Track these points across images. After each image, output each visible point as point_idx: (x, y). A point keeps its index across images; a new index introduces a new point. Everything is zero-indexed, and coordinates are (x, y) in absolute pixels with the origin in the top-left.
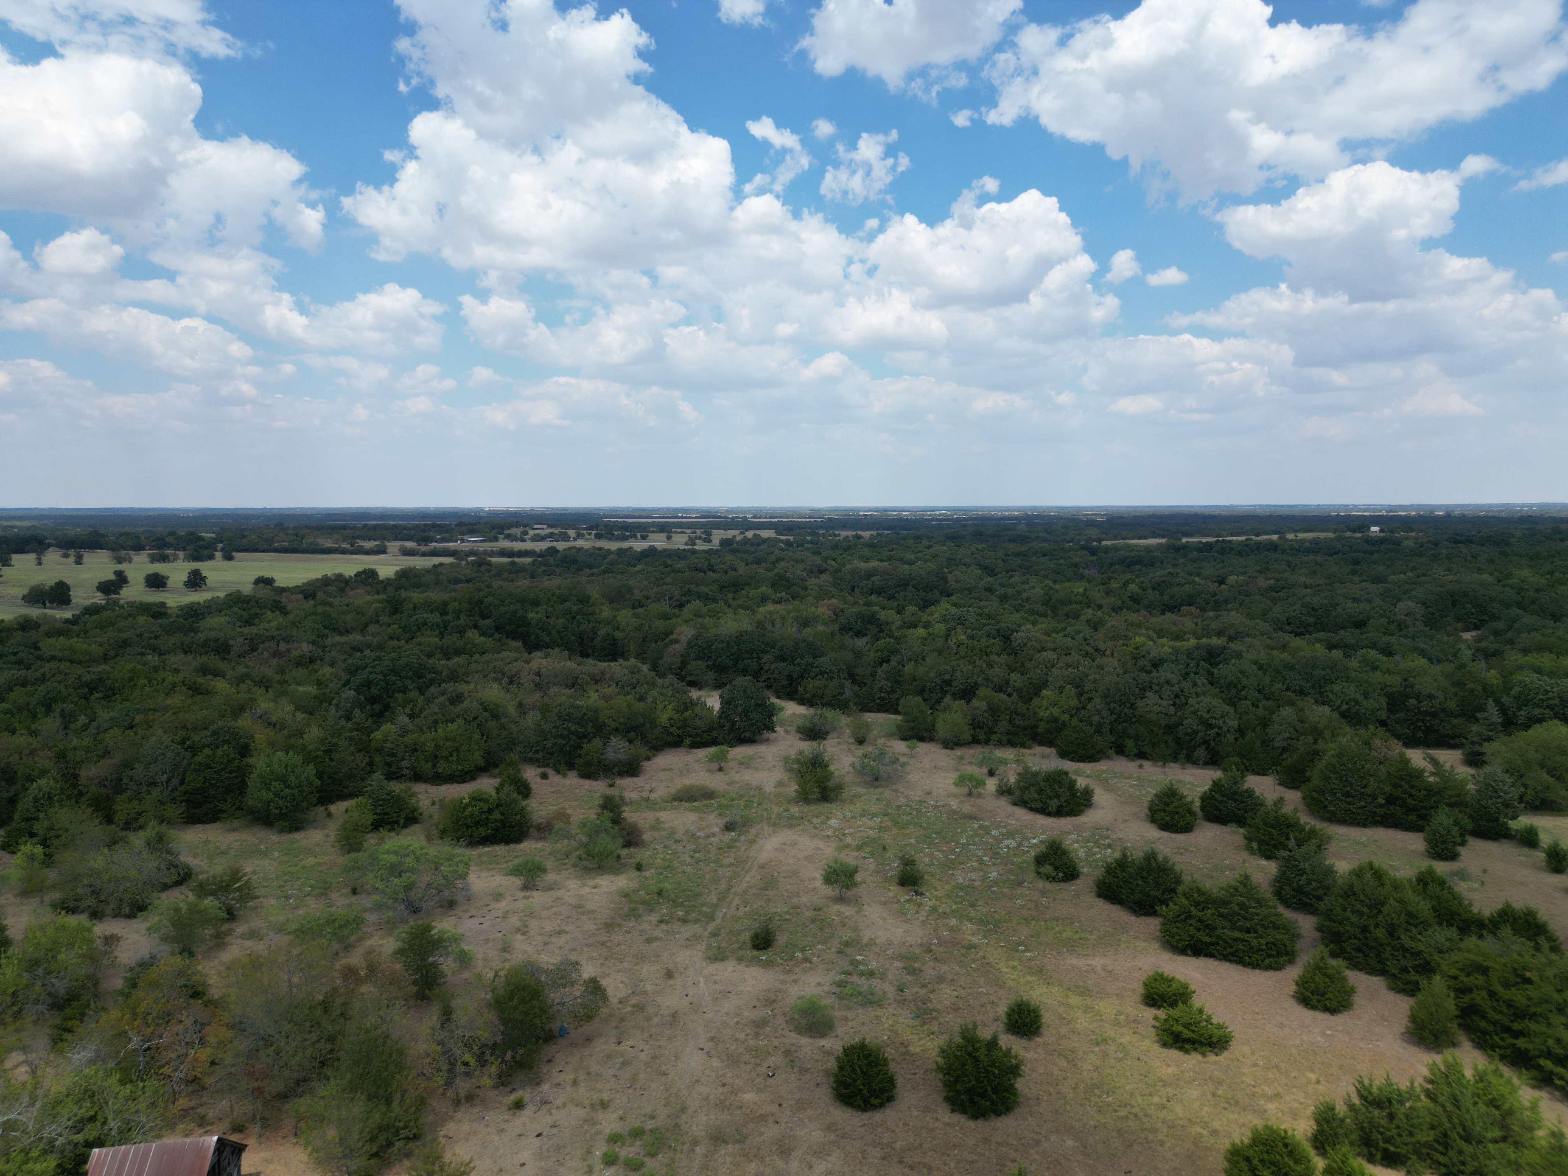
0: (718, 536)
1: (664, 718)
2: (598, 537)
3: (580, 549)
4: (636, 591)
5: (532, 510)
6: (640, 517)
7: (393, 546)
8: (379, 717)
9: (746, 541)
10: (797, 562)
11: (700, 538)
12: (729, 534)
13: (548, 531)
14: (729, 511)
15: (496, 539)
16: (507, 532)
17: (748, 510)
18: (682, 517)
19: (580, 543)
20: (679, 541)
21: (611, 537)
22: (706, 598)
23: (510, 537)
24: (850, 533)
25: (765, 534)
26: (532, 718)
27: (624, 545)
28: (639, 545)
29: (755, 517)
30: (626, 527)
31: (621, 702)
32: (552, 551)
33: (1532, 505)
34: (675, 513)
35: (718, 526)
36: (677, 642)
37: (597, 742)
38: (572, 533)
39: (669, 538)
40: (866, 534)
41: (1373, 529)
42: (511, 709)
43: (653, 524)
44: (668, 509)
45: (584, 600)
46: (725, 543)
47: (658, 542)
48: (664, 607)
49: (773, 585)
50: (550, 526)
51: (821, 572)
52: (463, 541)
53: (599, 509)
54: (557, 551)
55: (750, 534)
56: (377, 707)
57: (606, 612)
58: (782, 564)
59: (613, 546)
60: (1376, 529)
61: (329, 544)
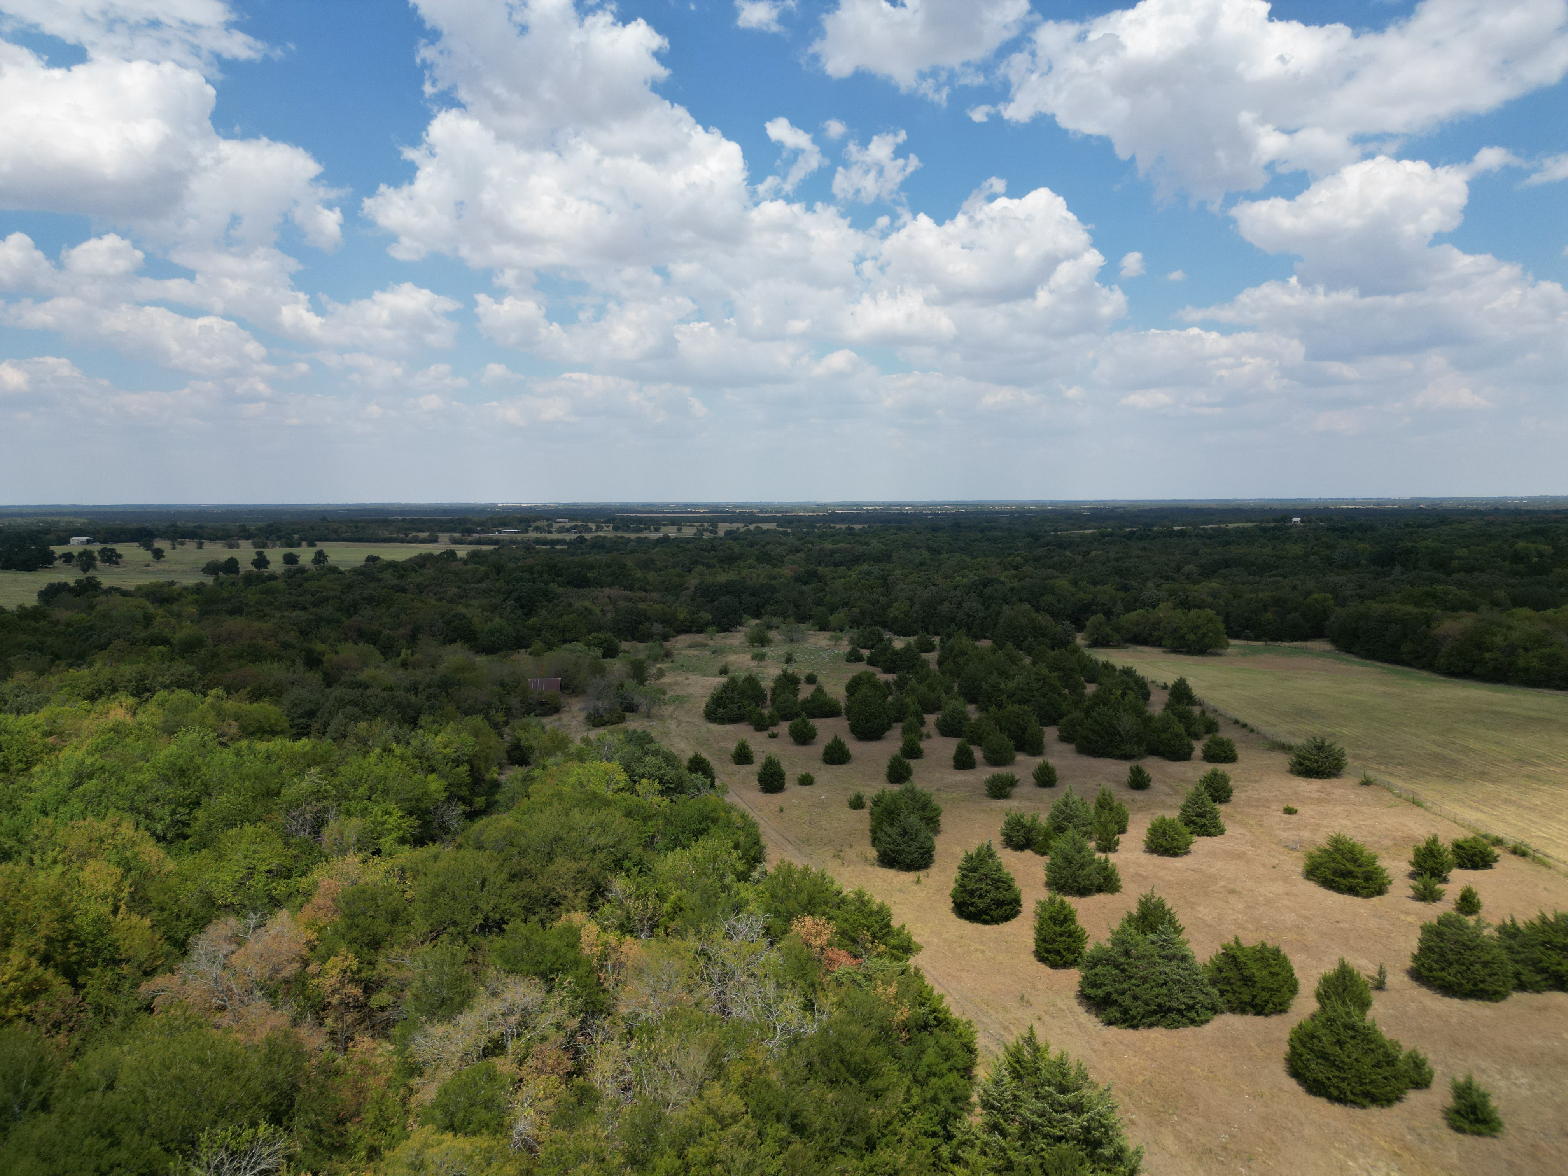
0: (723, 528)
1: (681, 617)
2: (616, 529)
3: (604, 538)
4: (658, 563)
5: (545, 505)
6: (651, 512)
7: (444, 537)
8: (528, 614)
9: (749, 532)
10: (781, 544)
11: (707, 530)
12: (734, 526)
13: (572, 524)
14: (737, 506)
15: (527, 531)
16: (534, 525)
17: (757, 505)
18: (691, 512)
19: (601, 534)
20: (689, 532)
21: (628, 529)
22: (709, 566)
23: (537, 529)
24: (844, 526)
25: (765, 526)
26: (609, 616)
27: (642, 535)
28: (654, 536)
29: (761, 512)
30: (640, 521)
31: (659, 607)
32: (582, 540)
33: (1523, 498)
34: (684, 508)
35: (724, 520)
36: (688, 588)
37: (647, 624)
38: (593, 526)
39: (679, 530)
40: (857, 527)
41: (1295, 520)
42: (598, 612)
43: (664, 519)
44: (677, 505)
45: (623, 566)
46: (729, 533)
47: (671, 532)
48: (679, 570)
49: (758, 559)
50: (571, 520)
51: (798, 551)
52: (500, 532)
53: (610, 505)
54: (586, 540)
55: (752, 527)
56: (526, 610)
57: (639, 574)
58: (769, 547)
59: (633, 536)
60: (1298, 520)
61: (387, 534)
